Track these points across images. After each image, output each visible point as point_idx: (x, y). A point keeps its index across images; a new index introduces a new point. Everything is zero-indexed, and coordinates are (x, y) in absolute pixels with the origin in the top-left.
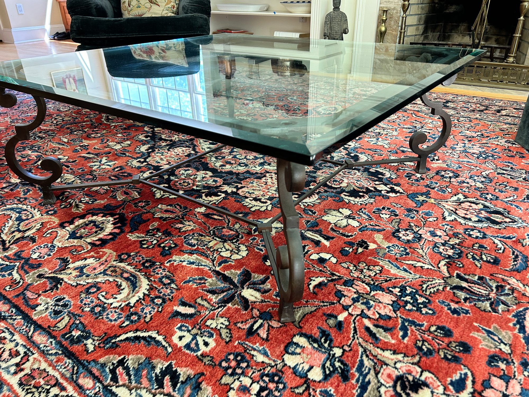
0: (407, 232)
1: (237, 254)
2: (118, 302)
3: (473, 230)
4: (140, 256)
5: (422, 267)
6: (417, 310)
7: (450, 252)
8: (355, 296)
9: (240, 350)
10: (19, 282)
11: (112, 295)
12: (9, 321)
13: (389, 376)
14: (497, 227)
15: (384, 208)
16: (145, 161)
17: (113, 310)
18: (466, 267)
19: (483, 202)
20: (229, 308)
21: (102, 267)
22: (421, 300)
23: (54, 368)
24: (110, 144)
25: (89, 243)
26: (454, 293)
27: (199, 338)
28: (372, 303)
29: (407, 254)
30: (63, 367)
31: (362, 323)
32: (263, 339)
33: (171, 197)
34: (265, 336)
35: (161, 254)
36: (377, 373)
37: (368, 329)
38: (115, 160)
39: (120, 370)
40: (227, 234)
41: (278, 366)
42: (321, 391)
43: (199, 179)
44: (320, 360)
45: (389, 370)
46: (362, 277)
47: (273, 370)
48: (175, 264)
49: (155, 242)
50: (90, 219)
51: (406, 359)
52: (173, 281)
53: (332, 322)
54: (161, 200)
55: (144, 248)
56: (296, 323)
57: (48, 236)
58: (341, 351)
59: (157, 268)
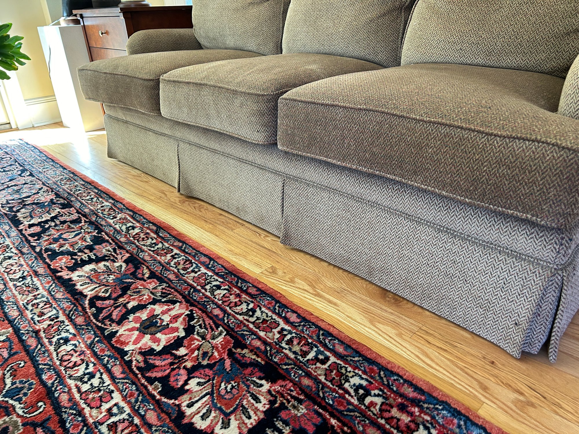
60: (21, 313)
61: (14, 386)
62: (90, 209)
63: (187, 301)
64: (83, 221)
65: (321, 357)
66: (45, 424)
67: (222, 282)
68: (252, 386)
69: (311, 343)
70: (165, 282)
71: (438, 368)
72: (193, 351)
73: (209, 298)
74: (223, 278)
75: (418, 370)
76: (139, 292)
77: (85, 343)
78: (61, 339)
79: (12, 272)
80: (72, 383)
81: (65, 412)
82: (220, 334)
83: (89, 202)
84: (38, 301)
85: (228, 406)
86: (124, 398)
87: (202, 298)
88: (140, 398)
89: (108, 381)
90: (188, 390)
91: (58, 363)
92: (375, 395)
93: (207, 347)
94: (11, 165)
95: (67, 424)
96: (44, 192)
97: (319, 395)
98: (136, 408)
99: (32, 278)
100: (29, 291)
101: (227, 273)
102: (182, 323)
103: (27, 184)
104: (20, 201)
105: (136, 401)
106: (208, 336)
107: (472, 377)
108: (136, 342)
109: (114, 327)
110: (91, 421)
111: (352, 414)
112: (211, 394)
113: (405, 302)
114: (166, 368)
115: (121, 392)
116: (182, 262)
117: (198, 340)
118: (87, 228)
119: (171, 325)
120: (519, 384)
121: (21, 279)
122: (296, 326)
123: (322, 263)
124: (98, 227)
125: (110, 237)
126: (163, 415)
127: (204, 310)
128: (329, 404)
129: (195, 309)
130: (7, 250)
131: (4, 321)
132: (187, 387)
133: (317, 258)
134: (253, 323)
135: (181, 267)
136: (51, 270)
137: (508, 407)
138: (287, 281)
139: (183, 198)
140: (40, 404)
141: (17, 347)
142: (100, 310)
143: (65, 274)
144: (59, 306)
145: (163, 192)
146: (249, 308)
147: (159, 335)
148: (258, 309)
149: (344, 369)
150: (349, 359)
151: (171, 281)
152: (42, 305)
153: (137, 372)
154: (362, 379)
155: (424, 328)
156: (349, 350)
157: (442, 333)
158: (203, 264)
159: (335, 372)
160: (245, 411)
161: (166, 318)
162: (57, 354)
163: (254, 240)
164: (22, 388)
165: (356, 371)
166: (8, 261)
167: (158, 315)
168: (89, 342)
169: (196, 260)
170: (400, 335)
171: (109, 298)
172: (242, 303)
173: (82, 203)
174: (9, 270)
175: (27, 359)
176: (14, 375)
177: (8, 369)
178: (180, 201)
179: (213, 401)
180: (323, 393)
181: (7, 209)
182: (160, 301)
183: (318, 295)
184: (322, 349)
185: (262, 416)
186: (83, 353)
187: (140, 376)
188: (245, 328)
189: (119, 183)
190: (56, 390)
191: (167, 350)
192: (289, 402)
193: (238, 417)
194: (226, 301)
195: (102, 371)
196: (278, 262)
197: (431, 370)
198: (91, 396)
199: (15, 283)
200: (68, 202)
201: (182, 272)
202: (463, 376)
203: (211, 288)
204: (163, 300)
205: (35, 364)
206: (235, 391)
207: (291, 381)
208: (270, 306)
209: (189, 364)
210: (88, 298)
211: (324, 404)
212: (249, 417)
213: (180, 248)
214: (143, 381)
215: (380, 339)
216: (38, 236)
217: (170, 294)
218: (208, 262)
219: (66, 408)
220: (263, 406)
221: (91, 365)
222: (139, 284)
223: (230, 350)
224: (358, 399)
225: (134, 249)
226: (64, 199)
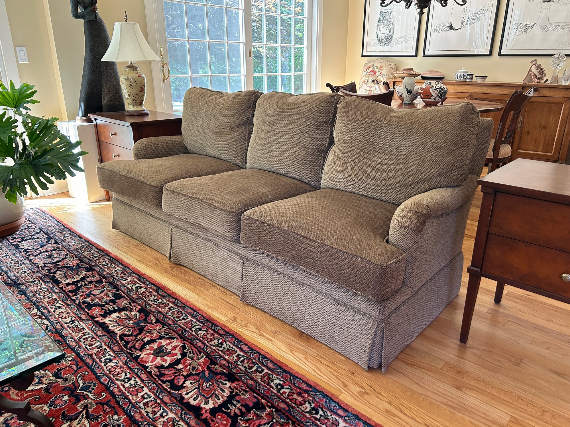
60: (78, 344)
61: (85, 385)
62: (108, 273)
63: (181, 338)
64: (104, 282)
65: (259, 369)
66: (108, 403)
67: (202, 326)
68: (221, 384)
69: (255, 362)
70: (166, 325)
71: (323, 376)
72: (186, 366)
73: (194, 336)
74: (203, 324)
75: (312, 377)
76: (150, 332)
77: (122, 361)
78: (107, 359)
79: (64, 317)
80: (119, 383)
81: (118, 397)
82: (202, 357)
83: (105, 266)
84: (86, 336)
85: (208, 394)
86: (150, 390)
87: (190, 336)
88: (159, 390)
89: (139, 382)
90: (185, 387)
91: (108, 372)
92: (286, 388)
93: (194, 364)
94: (38, 233)
95: (121, 403)
96: (70, 257)
97: (257, 389)
98: (157, 395)
99: (78, 321)
100: (78, 330)
101: (205, 321)
102: (179, 351)
103: (56, 250)
104: (54, 265)
105: (157, 392)
106: (195, 358)
107: (340, 380)
108: (152, 361)
109: (138, 353)
110: (133, 401)
111: (273, 397)
112: (198, 388)
113: (313, 339)
114: (172, 375)
115: (148, 387)
116: (176, 313)
117: (189, 360)
118: (108, 287)
119: (172, 352)
120: (364, 384)
121: (71, 323)
122: (247, 353)
123: (266, 314)
124: (115, 286)
125: (125, 294)
126: (172, 398)
127: (192, 344)
128: (262, 393)
129: (186, 342)
130: (56, 302)
131: (68, 349)
132: (185, 385)
133: (263, 311)
134: (222, 351)
135: (175, 316)
136: (90, 316)
137: (355, 394)
138: (243, 326)
139: (172, 265)
140: (103, 394)
141: (81, 364)
142: (127, 343)
143: (99, 319)
144: (101, 339)
145: (157, 259)
146: (219, 342)
147: (165, 357)
148: (224, 343)
149: (271, 376)
150: (275, 370)
151: (170, 325)
152: (89, 339)
153: (155, 377)
154: (281, 380)
155: (320, 354)
156: (276, 367)
157: (330, 357)
158: (190, 314)
159: (266, 377)
160: (217, 396)
161: (169, 348)
162: (107, 368)
163: (222, 298)
164: (90, 386)
165: (278, 377)
166: (59, 310)
167: (164, 346)
168: (124, 361)
169: (185, 312)
170: (306, 358)
171: (132, 335)
172: (215, 339)
173: (100, 267)
174: (61, 316)
175: (89, 370)
176: (83, 379)
177: (78, 376)
178: (170, 267)
179: (199, 392)
180: (259, 388)
181: (47, 271)
182: (164, 337)
183: (261, 335)
184: (260, 365)
185: (226, 399)
186: (121, 367)
187: (157, 379)
188: (216, 354)
189: (123, 251)
190: (110, 387)
191: (171, 366)
192: (240, 392)
193: (213, 399)
194: (205, 338)
195: (135, 377)
196: (238, 313)
197: (319, 377)
198: (131, 390)
199: (68, 325)
200: (90, 266)
201: (176, 319)
202: (335, 380)
203: (196, 329)
204: (166, 337)
205: (95, 374)
206: (211, 387)
207: (242, 382)
208: (232, 341)
209: (185, 373)
210: (118, 335)
211: (259, 393)
212: (219, 399)
213: (173, 303)
214: (159, 382)
215: (295, 361)
216: (75, 292)
217: (170, 333)
218: (193, 313)
219: (118, 395)
220: (226, 394)
221: (128, 374)
222: (150, 327)
223: (208, 366)
224: (277, 390)
225: (143, 303)
226: (87, 264)
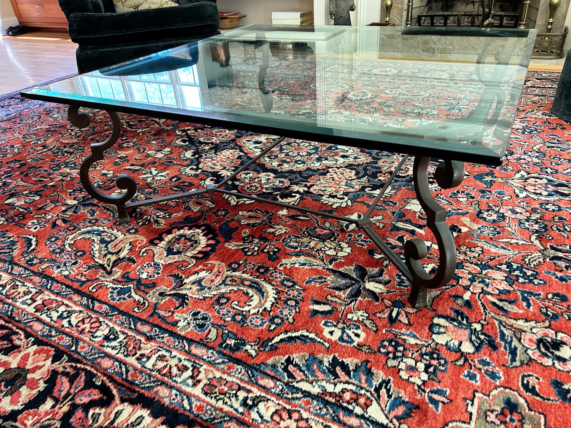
0: (490, 213)
1: (342, 251)
2: (254, 308)
3: (547, 204)
4: (250, 263)
5: (517, 243)
6: (530, 282)
7: (536, 227)
8: (470, 276)
9: (390, 336)
10: (144, 303)
11: (245, 303)
12: (159, 340)
13: (531, 340)
14: (567, 199)
15: (458, 192)
16: (198, 168)
17: (254, 317)
18: (555, 238)
19: (545, 176)
20: (361, 302)
21: (219, 278)
22: (529, 273)
23: (229, 374)
24: (149, 152)
25: (191, 257)
26: (554, 263)
27: (347, 331)
28: (487, 281)
29: (499, 233)
30: (237, 373)
31: (486, 299)
32: (407, 325)
33: (247, 203)
34: (407, 322)
35: (269, 259)
36: (519, 340)
37: (494, 304)
38: (165, 169)
39: (291, 368)
40: (322, 233)
41: (432, 345)
42: (478, 361)
43: (263, 181)
44: (465, 335)
45: (529, 336)
46: (468, 258)
47: (429, 349)
48: (288, 267)
49: (256, 249)
50: (178, 233)
51: (538, 324)
52: (295, 284)
53: (459, 301)
54: (238, 207)
55: (249, 255)
56: (429, 307)
57: (145, 254)
58: (480, 325)
59: (273, 273)
60: (189, 354)
61: (127, 295)
66: (82, 283)
91: (101, 319)
95: (64, 287)
105: (12, 311)
108: (27, 356)
109: (59, 366)
110: (46, 292)
115: (28, 313)
140: (94, 290)
141: (156, 320)
142: (90, 384)
153: (17, 330)
164: (119, 295)
171: (86, 407)
176: (136, 302)
186: (82, 332)
187: (14, 328)
190: (87, 301)
195: (52, 323)
205: (122, 313)
210: (117, 400)
214: (10, 325)
219: (71, 294)
